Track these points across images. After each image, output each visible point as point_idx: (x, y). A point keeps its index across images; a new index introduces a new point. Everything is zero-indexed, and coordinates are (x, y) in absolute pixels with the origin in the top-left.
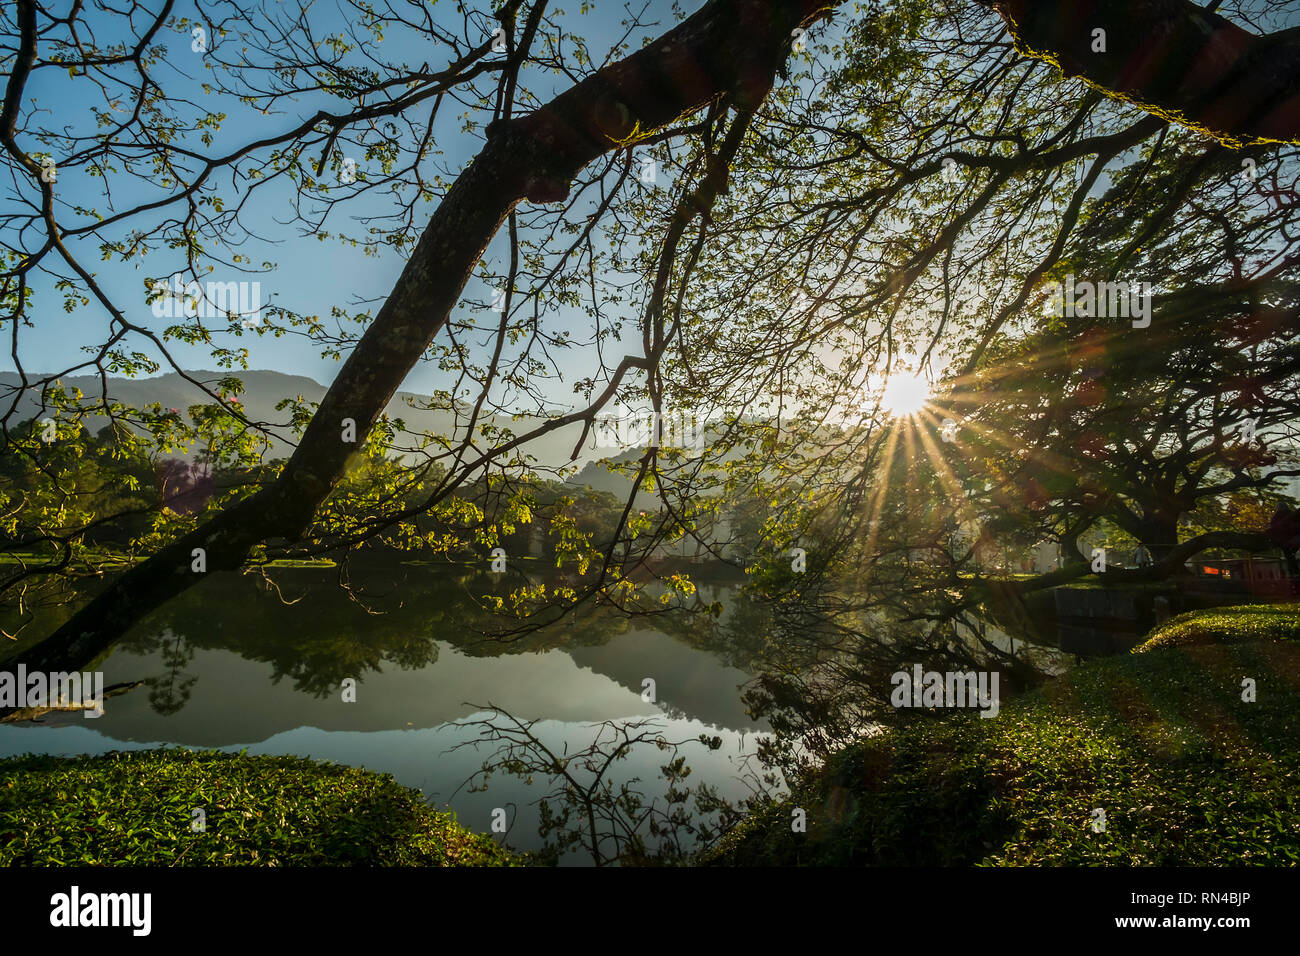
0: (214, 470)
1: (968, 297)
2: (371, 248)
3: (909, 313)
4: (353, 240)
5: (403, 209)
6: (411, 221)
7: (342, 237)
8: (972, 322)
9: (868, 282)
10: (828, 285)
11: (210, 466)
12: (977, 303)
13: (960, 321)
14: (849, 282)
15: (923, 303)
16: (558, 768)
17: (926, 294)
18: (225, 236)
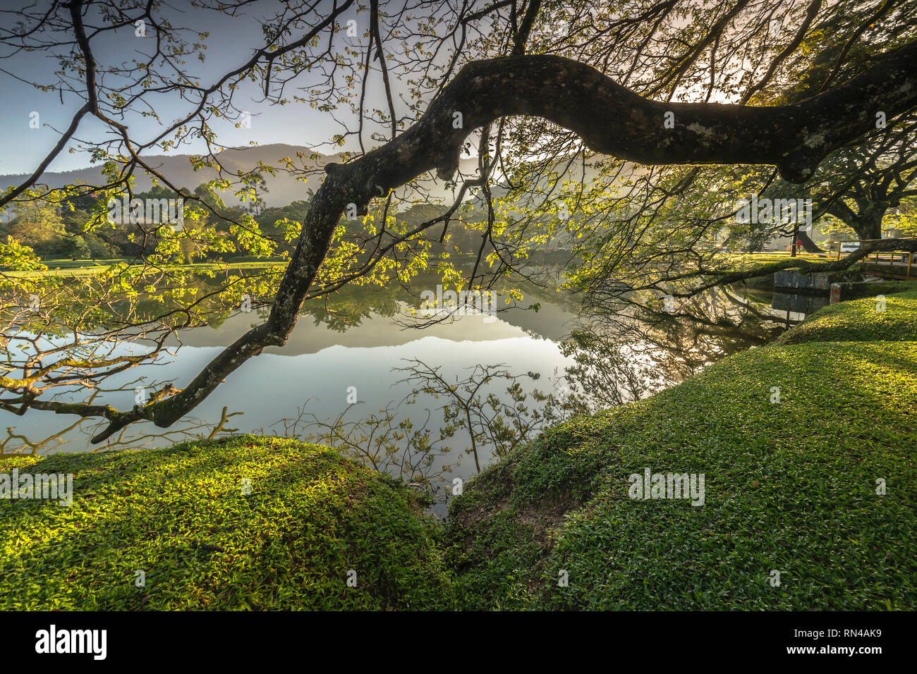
0: (262, 210)
1: (734, 70)
2: (314, 103)
3: (687, 88)
4: (302, 99)
5: (328, 78)
6: (334, 85)
7: (296, 98)
8: (735, 89)
9: (656, 71)
10: (624, 77)
11: (259, 208)
12: (740, 75)
13: (726, 90)
14: (641, 72)
15: (699, 79)
16: (451, 391)
17: (702, 72)
18: (227, 114)
